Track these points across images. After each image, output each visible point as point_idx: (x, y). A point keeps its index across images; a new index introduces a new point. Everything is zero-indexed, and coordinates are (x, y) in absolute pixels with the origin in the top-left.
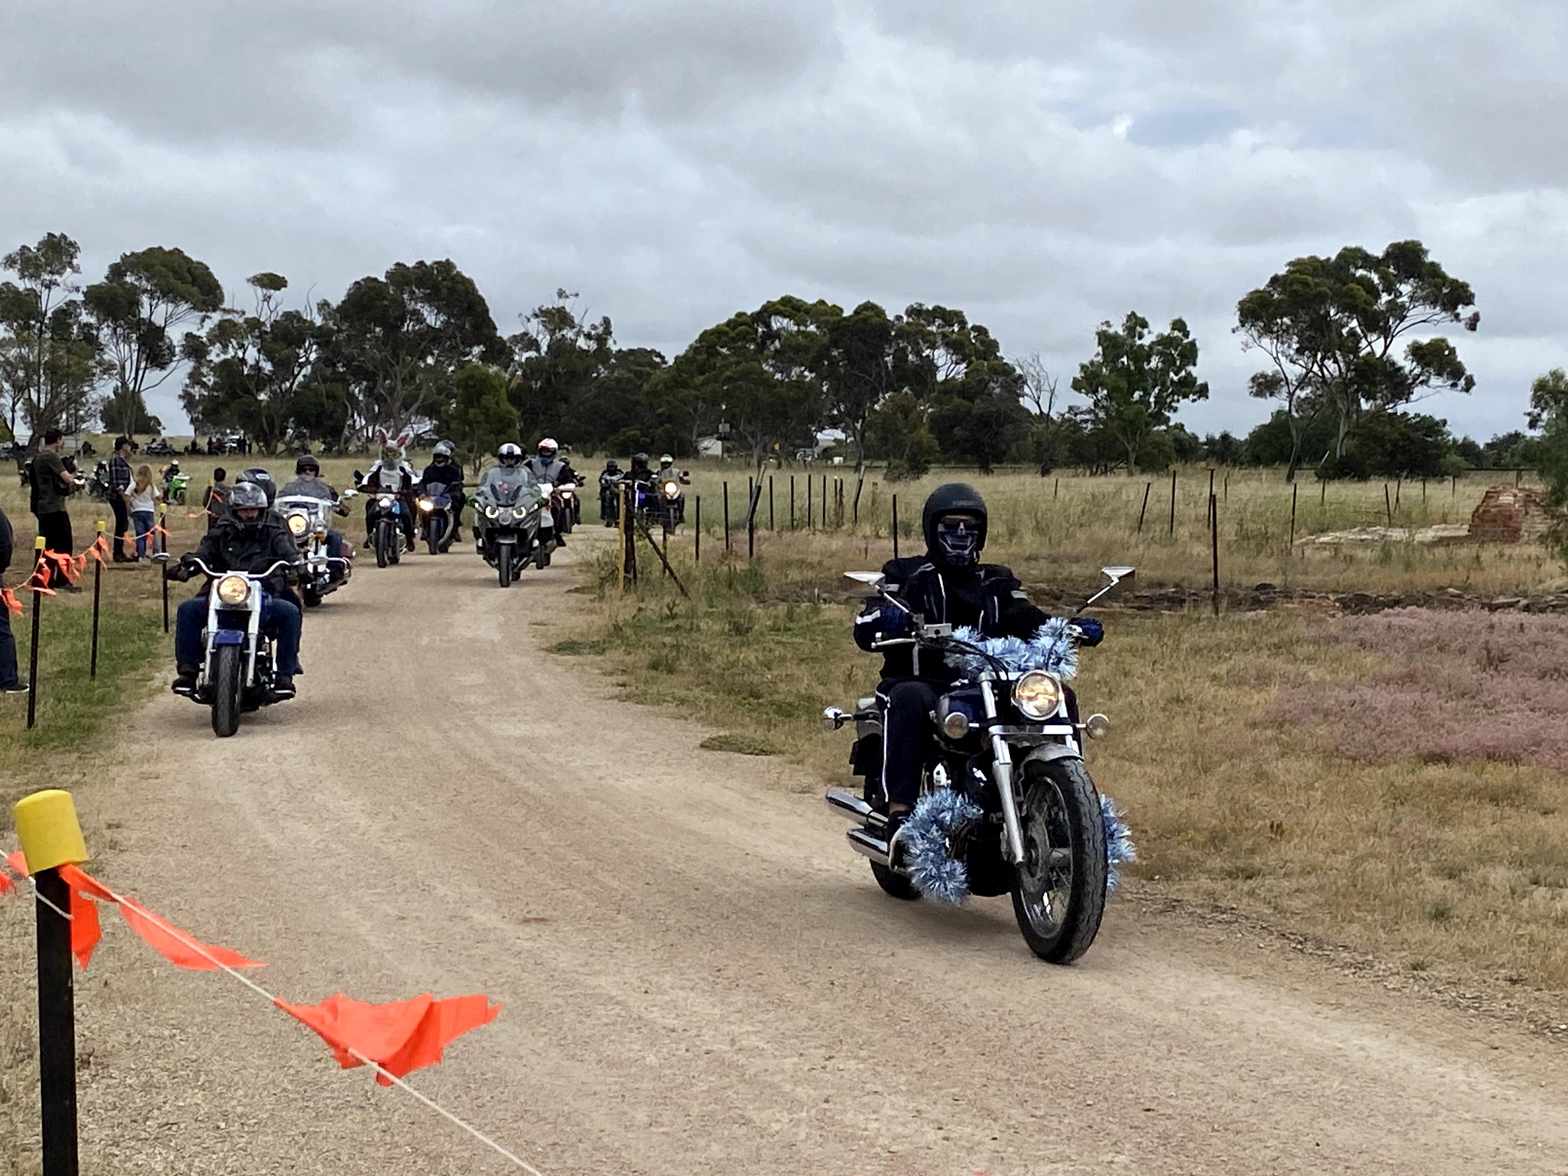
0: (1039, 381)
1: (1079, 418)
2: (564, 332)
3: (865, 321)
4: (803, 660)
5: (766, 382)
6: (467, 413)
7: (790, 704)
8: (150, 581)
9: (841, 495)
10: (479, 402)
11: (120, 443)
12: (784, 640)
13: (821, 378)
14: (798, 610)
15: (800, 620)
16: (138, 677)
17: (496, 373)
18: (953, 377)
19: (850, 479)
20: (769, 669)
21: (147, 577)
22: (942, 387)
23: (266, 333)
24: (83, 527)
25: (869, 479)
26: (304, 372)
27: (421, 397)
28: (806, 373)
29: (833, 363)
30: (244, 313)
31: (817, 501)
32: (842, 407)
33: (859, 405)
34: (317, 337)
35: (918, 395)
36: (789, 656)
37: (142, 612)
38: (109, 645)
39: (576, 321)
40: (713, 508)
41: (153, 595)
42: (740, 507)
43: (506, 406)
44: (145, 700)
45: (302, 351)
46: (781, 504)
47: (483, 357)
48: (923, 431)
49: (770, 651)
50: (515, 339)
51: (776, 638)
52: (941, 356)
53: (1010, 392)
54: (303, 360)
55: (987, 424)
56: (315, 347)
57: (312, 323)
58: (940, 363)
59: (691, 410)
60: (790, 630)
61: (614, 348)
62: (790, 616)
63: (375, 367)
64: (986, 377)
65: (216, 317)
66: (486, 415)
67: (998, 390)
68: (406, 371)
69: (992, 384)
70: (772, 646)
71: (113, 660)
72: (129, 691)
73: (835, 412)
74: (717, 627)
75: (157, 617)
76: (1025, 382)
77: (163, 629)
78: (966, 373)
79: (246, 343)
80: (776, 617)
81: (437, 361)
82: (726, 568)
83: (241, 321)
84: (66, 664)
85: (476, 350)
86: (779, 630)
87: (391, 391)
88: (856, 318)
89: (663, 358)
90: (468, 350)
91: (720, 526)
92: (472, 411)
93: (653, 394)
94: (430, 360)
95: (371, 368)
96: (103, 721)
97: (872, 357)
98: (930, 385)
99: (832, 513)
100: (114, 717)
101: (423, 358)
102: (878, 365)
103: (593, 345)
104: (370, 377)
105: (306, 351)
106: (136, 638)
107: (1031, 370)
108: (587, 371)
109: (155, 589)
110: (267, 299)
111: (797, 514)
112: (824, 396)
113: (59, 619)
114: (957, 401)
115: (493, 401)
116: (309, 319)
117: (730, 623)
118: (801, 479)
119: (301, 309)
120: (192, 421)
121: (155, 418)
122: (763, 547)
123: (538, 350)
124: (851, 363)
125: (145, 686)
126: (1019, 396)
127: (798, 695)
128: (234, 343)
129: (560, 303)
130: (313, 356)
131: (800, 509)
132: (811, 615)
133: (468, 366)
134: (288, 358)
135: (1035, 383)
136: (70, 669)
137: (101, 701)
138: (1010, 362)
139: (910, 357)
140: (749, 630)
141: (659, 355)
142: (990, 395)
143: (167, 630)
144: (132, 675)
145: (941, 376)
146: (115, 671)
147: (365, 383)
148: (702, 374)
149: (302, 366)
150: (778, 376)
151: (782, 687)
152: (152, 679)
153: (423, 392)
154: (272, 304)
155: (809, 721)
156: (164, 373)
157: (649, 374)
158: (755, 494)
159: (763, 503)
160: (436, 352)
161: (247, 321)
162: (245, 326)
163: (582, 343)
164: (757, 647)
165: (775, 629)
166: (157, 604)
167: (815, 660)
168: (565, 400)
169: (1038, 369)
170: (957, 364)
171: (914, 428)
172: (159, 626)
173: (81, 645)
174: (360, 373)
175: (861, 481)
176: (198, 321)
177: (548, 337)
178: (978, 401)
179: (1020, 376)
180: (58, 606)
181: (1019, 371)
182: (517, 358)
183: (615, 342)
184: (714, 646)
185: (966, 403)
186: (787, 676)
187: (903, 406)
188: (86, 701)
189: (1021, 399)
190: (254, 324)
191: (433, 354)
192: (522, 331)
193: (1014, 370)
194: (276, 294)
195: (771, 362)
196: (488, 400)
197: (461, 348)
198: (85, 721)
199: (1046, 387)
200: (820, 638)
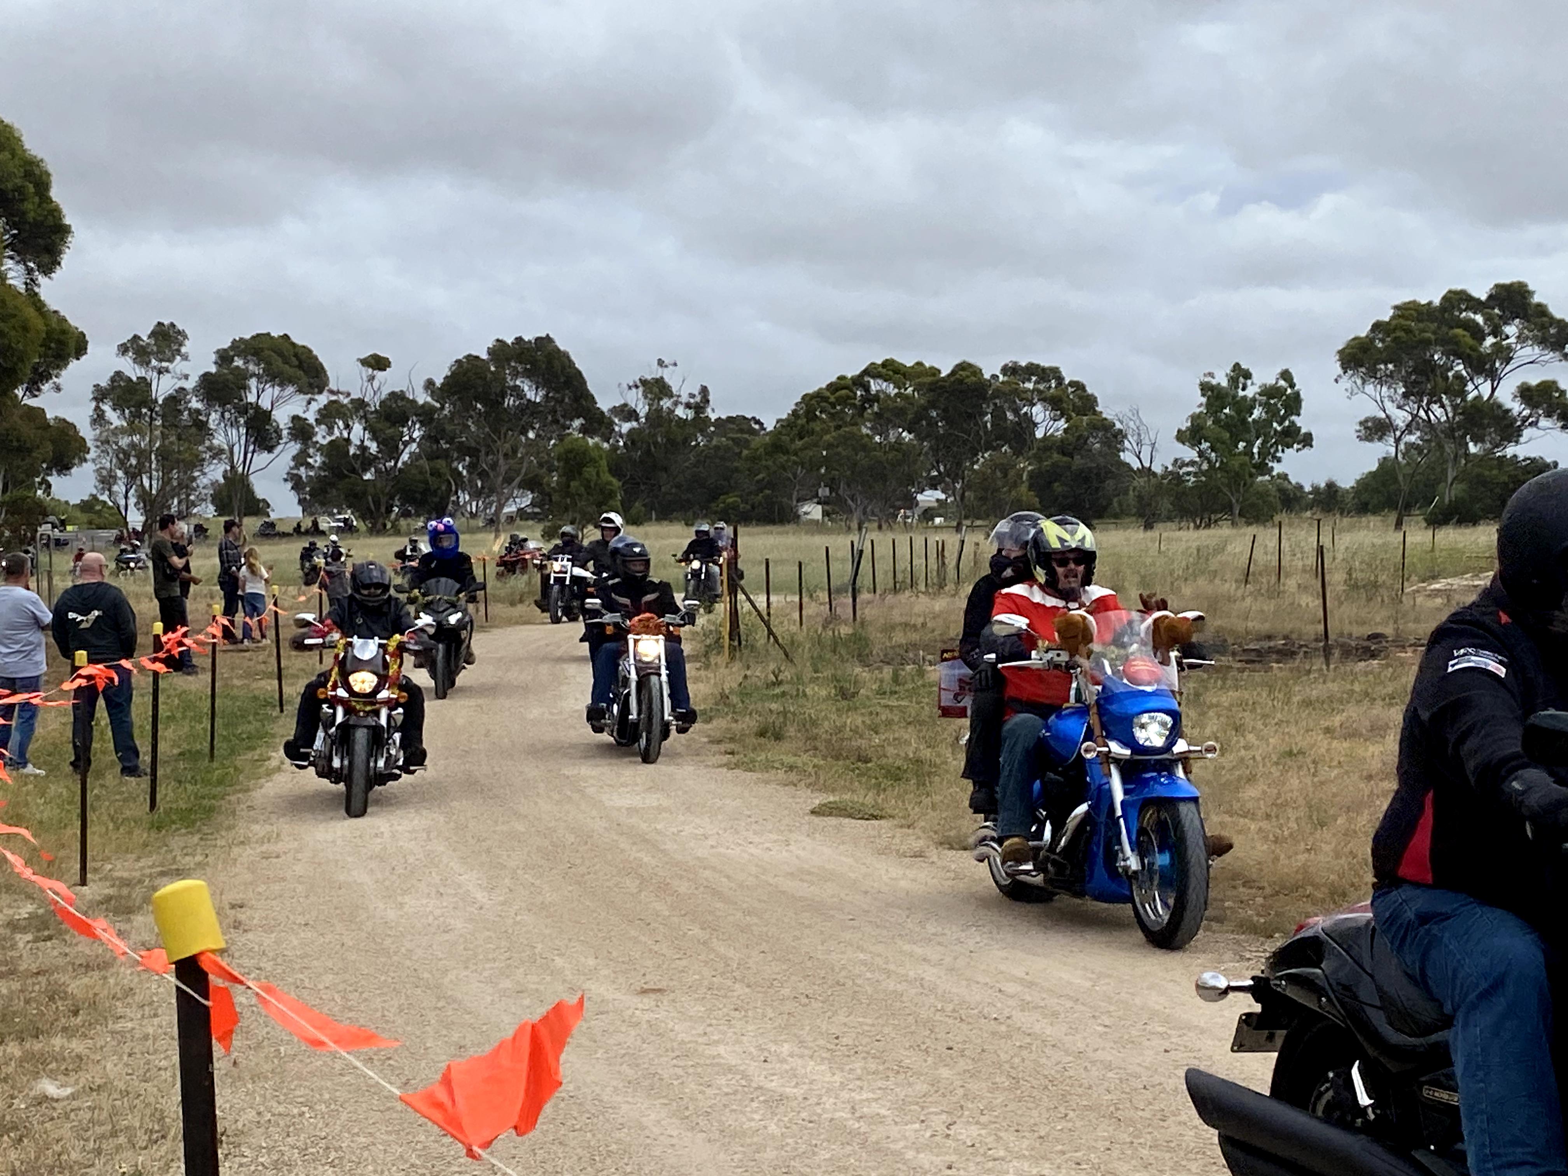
0: (1139, 435)
1: (1181, 472)
2: (662, 403)
3: (961, 381)
4: (910, 723)
5: (864, 445)
6: (569, 486)
7: (899, 768)
8: (264, 663)
9: (943, 556)
10: (580, 474)
11: (228, 526)
12: (890, 703)
13: (920, 438)
14: (903, 673)
15: (906, 683)
16: (256, 757)
17: (597, 445)
18: (1052, 435)
19: (952, 540)
20: (877, 733)
21: (261, 658)
22: (1041, 444)
23: (372, 413)
24: (197, 610)
25: (971, 538)
26: (407, 450)
27: (523, 471)
28: (904, 434)
29: (932, 423)
30: (349, 395)
31: (919, 562)
32: (942, 468)
33: (959, 464)
34: (419, 415)
35: (1018, 453)
36: (896, 719)
37: (257, 693)
38: (226, 726)
39: (675, 390)
40: (815, 572)
41: (268, 676)
42: (842, 570)
43: (607, 477)
44: (263, 780)
45: (405, 429)
46: (884, 567)
47: (584, 430)
48: (1024, 488)
49: (877, 714)
50: (614, 410)
51: (882, 702)
52: (1039, 412)
53: (1109, 447)
54: (407, 438)
55: (1087, 480)
56: (417, 426)
57: (414, 402)
58: (1038, 419)
59: (790, 475)
60: (896, 692)
61: (713, 417)
62: (896, 679)
63: (478, 443)
64: (1086, 433)
65: (323, 399)
66: (588, 487)
67: (1097, 446)
68: (507, 446)
69: (1091, 439)
70: (879, 709)
71: (230, 741)
72: (246, 772)
73: (936, 473)
74: (824, 693)
75: (272, 697)
76: (1125, 436)
77: (278, 709)
78: (1065, 430)
79: (351, 423)
80: (882, 681)
81: (537, 436)
82: (831, 633)
83: (346, 401)
84: (185, 746)
85: (577, 423)
86: (885, 693)
87: (494, 466)
88: (952, 379)
89: (761, 424)
90: (568, 423)
91: (822, 589)
92: (574, 484)
93: (754, 459)
94: (531, 435)
95: (473, 444)
96: (223, 802)
97: (970, 416)
98: (1029, 443)
99: (935, 574)
100: (233, 798)
101: (524, 432)
102: (976, 424)
103: (690, 414)
104: (473, 452)
105: (409, 429)
106: (251, 718)
107: (1131, 424)
108: (686, 441)
109: (270, 670)
110: (372, 379)
111: (900, 577)
112: (922, 458)
113: (176, 701)
114: (1056, 456)
115: (594, 473)
116: (411, 398)
117: (835, 687)
118: (903, 540)
119: (405, 389)
120: (300, 502)
121: (264, 500)
122: (867, 611)
123: (637, 420)
124: (950, 422)
125: (261, 766)
126: (1119, 451)
127: (906, 758)
128: (341, 424)
129: (657, 373)
130: (416, 434)
131: (904, 572)
132: (916, 678)
133: (567, 440)
134: (392, 438)
135: (1135, 437)
136: (190, 751)
137: (220, 782)
138: (1109, 417)
139: (1010, 416)
140: (855, 694)
141: (758, 422)
142: (1090, 450)
143: (282, 711)
144: (249, 755)
145: (1039, 434)
146: (233, 752)
147: (467, 458)
148: (801, 438)
149: (406, 444)
150: (877, 439)
151: (891, 750)
152: (269, 759)
153: (525, 465)
154: (376, 384)
155: (918, 785)
156: (272, 456)
157: (747, 441)
158: (857, 556)
159: (866, 566)
160: (537, 426)
161: (352, 401)
162: (350, 406)
163: (680, 412)
164: (863, 711)
165: (881, 693)
166: (271, 685)
167: (921, 723)
168: (666, 469)
169: (1138, 423)
170: (1055, 420)
171: (1015, 485)
172: (275, 706)
173: (199, 727)
174: (465, 450)
175: (963, 542)
176: (305, 403)
177: (647, 407)
178: (1077, 457)
179: (1120, 431)
180: (175, 689)
181: (1118, 426)
182: (617, 429)
183: (713, 410)
184: (821, 711)
185: (1065, 459)
186: (895, 739)
187: (1002, 464)
188: (206, 782)
189: (1121, 454)
190: (360, 404)
191: (533, 428)
192: (622, 402)
193: (1114, 425)
194: (379, 375)
195: (869, 425)
196: (589, 472)
197: (562, 420)
198: (205, 802)
199: (1147, 441)
200: (927, 700)
